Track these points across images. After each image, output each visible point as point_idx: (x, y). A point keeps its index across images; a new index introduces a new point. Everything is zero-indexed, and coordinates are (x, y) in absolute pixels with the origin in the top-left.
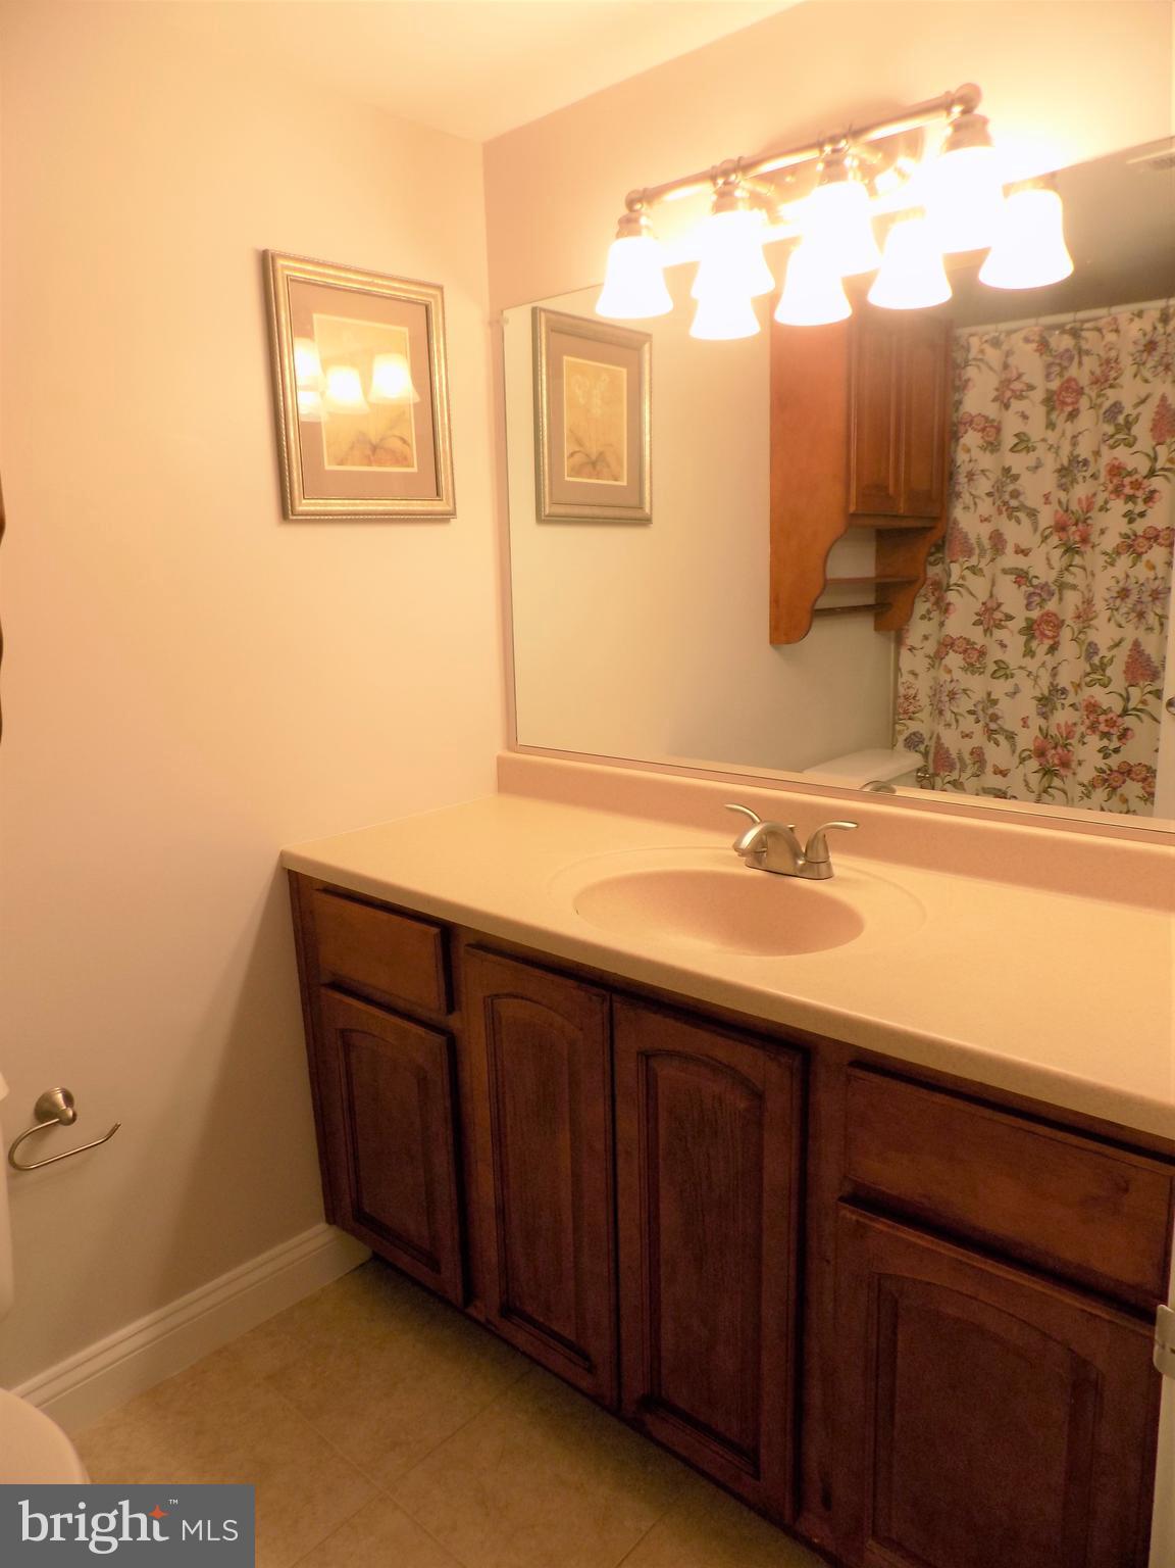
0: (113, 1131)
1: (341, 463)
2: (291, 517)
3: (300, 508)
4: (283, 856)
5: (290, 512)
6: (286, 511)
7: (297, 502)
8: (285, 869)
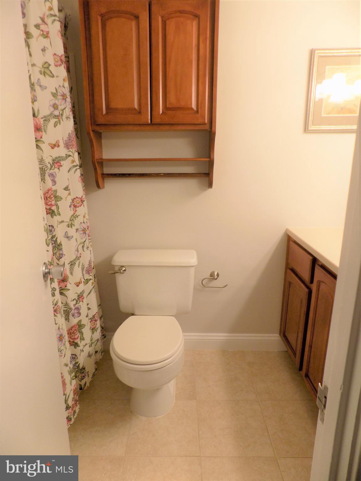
0: (226, 286)
1: (328, 114)
2: (307, 131)
3: (310, 128)
4: (287, 230)
5: (307, 130)
6: (306, 129)
7: (309, 126)
8: (287, 234)
